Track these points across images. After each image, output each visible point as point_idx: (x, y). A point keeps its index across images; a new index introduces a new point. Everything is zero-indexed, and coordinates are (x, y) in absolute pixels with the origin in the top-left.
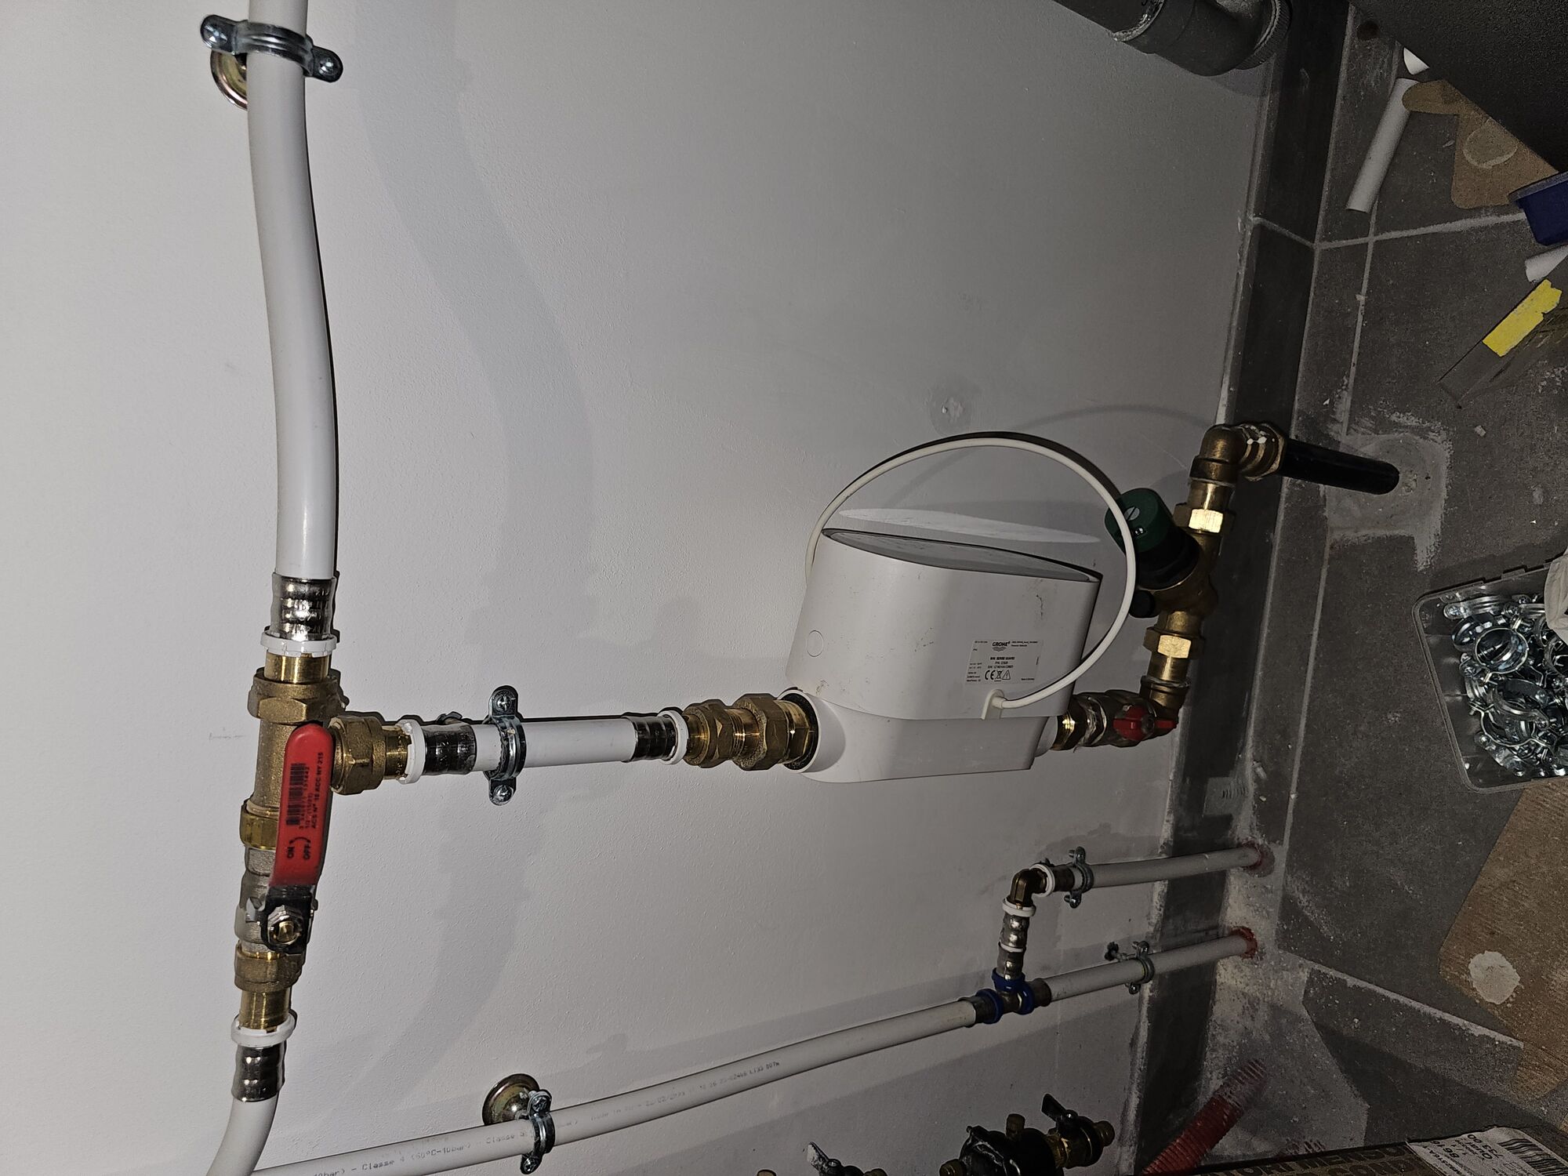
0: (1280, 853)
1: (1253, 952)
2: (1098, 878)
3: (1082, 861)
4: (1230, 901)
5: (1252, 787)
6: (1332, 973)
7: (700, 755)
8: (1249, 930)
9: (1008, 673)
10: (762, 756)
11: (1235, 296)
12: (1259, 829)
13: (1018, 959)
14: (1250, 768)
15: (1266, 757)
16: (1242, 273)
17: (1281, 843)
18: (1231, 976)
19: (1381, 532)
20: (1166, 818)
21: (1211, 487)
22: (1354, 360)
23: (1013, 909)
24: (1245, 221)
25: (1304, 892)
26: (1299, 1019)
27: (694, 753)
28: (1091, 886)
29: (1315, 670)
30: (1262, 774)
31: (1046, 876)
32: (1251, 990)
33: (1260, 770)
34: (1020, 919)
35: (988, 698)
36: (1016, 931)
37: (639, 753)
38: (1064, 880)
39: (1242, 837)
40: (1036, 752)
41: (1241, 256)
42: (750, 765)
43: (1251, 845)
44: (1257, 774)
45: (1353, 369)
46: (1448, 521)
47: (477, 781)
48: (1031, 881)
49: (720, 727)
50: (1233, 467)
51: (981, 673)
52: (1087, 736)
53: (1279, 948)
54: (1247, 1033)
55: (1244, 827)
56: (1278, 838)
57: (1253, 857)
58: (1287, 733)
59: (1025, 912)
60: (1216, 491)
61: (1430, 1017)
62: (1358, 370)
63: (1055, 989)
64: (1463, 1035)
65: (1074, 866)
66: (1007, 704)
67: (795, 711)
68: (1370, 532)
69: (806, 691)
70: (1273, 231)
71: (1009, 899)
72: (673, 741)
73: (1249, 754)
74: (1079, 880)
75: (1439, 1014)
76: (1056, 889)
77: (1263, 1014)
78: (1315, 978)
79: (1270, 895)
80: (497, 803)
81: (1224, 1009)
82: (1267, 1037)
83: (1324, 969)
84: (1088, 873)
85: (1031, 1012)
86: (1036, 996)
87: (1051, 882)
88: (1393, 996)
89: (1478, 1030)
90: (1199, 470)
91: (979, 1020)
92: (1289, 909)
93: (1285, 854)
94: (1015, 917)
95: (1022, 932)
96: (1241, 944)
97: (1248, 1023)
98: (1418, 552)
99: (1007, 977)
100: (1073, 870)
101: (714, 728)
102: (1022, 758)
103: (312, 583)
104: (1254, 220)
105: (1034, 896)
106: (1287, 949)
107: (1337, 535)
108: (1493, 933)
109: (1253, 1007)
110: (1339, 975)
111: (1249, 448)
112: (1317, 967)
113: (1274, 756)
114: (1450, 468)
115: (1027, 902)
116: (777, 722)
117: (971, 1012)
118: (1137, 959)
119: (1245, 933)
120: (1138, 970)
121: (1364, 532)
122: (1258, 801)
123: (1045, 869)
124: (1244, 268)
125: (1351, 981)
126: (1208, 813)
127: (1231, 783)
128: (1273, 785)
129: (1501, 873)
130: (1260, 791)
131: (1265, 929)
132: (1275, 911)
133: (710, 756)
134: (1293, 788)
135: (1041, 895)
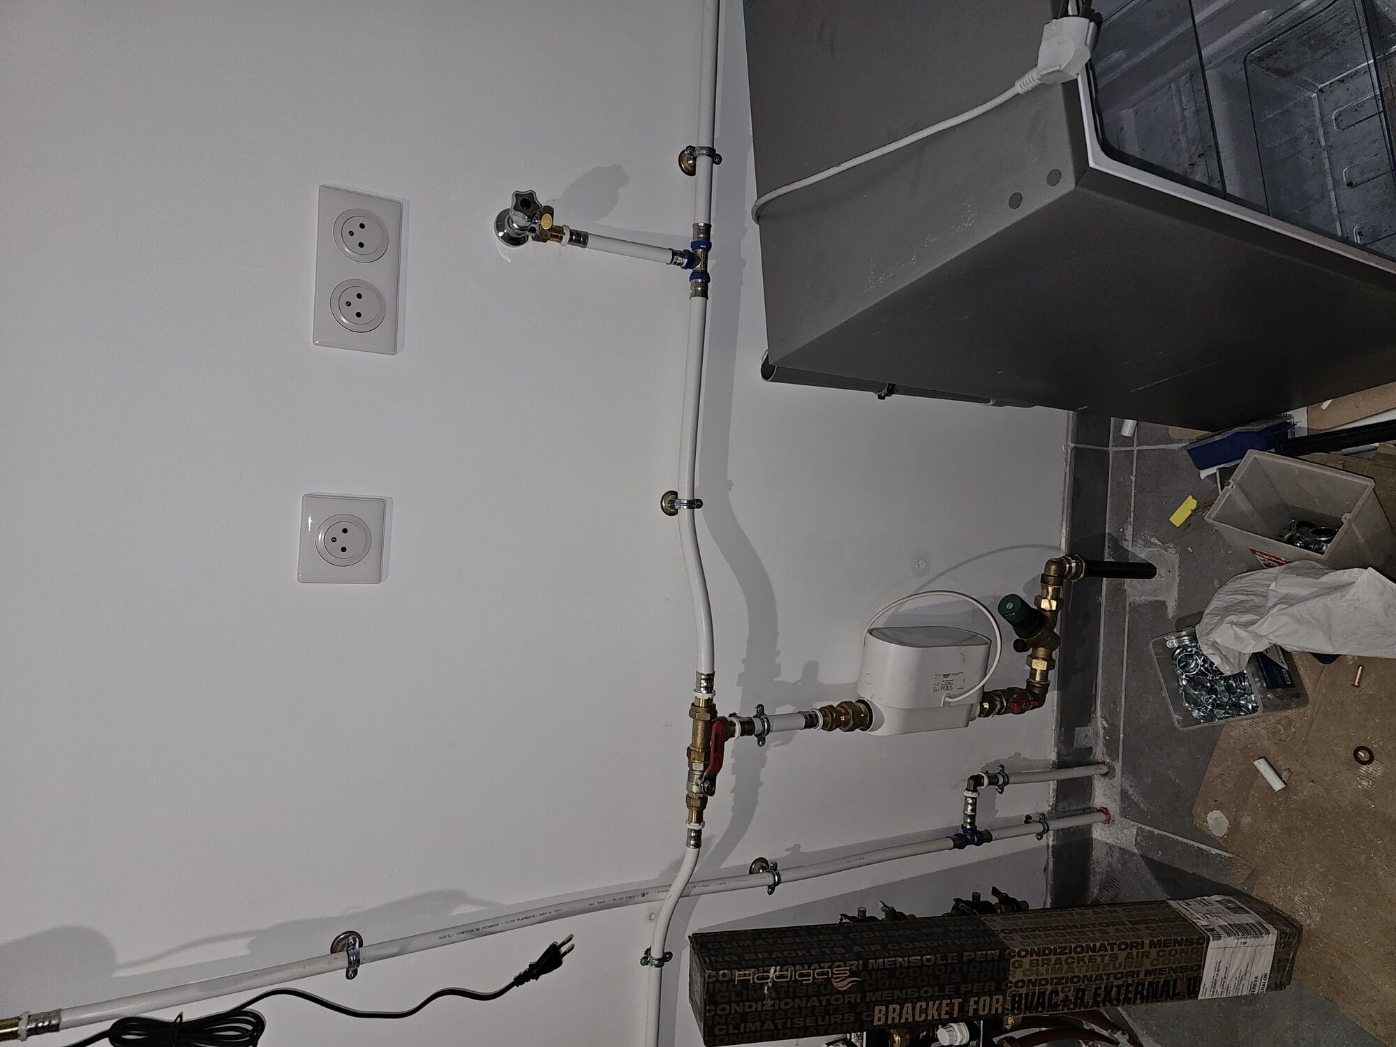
0: (1118, 766)
1: (1108, 820)
2: (1011, 780)
3: (1003, 771)
4: (1096, 794)
5: (1101, 732)
6: (1147, 828)
7: (828, 727)
8: (1106, 809)
9: (951, 687)
10: (851, 726)
11: (1065, 482)
12: (1107, 754)
13: (972, 817)
14: (1100, 723)
15: (1107, 716)
16: (1067, 471)
17: (1118, 761)
18: (1100, 833)
19: (1152, 598)
20: (1053, 749)
21: (1050, 589)
22: (1132, 509)
23: (969, 794)
24: (1067, 446)
25: (1131, 786)
26: (1134, 854)
27: (826, 727)
28: (1008, 783)
29: (1127, 669)
30: (1106, 725)
31: (983, 777)
32: (1110, 841)
33: (1104, 722)
34: (972, 798)
35: (943, 697)
36: (971, 804)
37: (806, 727)
38: (993, 780)
39: (1099, 759)
40: (970, 718)
41: (1066, 463)
42: (847, 728)
43: (1103, 763)
44: (1103, 724)
45: (1132, 514)
46: (1180, 593)
47: (753, 738)
48: (976, 781)
49: (834, 715)
50: (1061, 576)
51: (939, 688)
52: (997, 710)
53: (1121, 817)
54: (1110, 865)
55: (1099, 753)
56: (1115, 759)
57: (1105, 769)
58: (1115, 702)
59: (974, 795)
60: (1053, 590)
61: (1193, 846)
62: (1134, 515)
63: (994, 835)
64: (1208, 854)
65: (999, 773)
66: (951, 700)
67: (862, 706)
68: (1146, 598)
69: (866, 698)
70: (1083, 448)
71: (966, 789)
72: (818, 722)
73: (1099, 713)
74: (1001, 781)
75: (1197, 845)
76: (989, 784)
77: (1117, 854)
78: (1140, 829)
79: (1115, 789)
80: (760, 746)
81: (1098, 854)
82: (1119, 866)
83: (1143, 826)
84: (1006, 776)
85: (981, 845)
86: (983, 837)
87: (986, 781)
88: (1175, 837)
89: (1214, 851)
90: (1044, 580)
91: (955, 847)
92: (1124, 796)
93: (1120, 766)
94: (969, 797)
95: (974, 804)
96: (1102, 817)
97: (1110, 859)
98: (1168, 608)
99: (968, 827)
100: (998, 775)
101: (832, 716)
102: (963, 722)
103: (708, 675)
104: (1072, 445)
105: (978, 788)
106: (1125, 817)
107: (1131, 600)
108: (1216, 801)
109: (1111, 850)
110: (1151, 829)
111: (1067, 569)
112: (1140, 825)
113: (1111, 716)
114: (1179, 567)
115: (975, 790)
116: (857, 712)
117: (952, 844)
118: (1039, 822)
119: (1104, 811)
120: (1040, 828)
121: (1143, 598)
122: (1105, 739)
123: (983, 775)
124: (1068, 469)
125: (1156, 832)
126: (1077, 746)
127: (1089, 730)
128: (1111, 731)
129: (1217, 771)
130: (1106, 734)
131: (1114, 808)
132: (1118, 797)
133: (831, 727)
134: (1121, 732)
135: (982, 787)
